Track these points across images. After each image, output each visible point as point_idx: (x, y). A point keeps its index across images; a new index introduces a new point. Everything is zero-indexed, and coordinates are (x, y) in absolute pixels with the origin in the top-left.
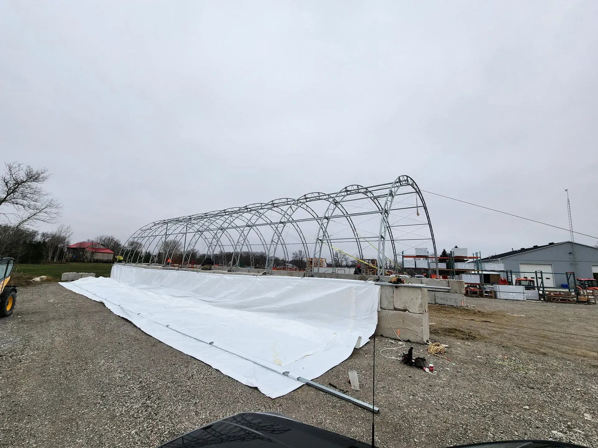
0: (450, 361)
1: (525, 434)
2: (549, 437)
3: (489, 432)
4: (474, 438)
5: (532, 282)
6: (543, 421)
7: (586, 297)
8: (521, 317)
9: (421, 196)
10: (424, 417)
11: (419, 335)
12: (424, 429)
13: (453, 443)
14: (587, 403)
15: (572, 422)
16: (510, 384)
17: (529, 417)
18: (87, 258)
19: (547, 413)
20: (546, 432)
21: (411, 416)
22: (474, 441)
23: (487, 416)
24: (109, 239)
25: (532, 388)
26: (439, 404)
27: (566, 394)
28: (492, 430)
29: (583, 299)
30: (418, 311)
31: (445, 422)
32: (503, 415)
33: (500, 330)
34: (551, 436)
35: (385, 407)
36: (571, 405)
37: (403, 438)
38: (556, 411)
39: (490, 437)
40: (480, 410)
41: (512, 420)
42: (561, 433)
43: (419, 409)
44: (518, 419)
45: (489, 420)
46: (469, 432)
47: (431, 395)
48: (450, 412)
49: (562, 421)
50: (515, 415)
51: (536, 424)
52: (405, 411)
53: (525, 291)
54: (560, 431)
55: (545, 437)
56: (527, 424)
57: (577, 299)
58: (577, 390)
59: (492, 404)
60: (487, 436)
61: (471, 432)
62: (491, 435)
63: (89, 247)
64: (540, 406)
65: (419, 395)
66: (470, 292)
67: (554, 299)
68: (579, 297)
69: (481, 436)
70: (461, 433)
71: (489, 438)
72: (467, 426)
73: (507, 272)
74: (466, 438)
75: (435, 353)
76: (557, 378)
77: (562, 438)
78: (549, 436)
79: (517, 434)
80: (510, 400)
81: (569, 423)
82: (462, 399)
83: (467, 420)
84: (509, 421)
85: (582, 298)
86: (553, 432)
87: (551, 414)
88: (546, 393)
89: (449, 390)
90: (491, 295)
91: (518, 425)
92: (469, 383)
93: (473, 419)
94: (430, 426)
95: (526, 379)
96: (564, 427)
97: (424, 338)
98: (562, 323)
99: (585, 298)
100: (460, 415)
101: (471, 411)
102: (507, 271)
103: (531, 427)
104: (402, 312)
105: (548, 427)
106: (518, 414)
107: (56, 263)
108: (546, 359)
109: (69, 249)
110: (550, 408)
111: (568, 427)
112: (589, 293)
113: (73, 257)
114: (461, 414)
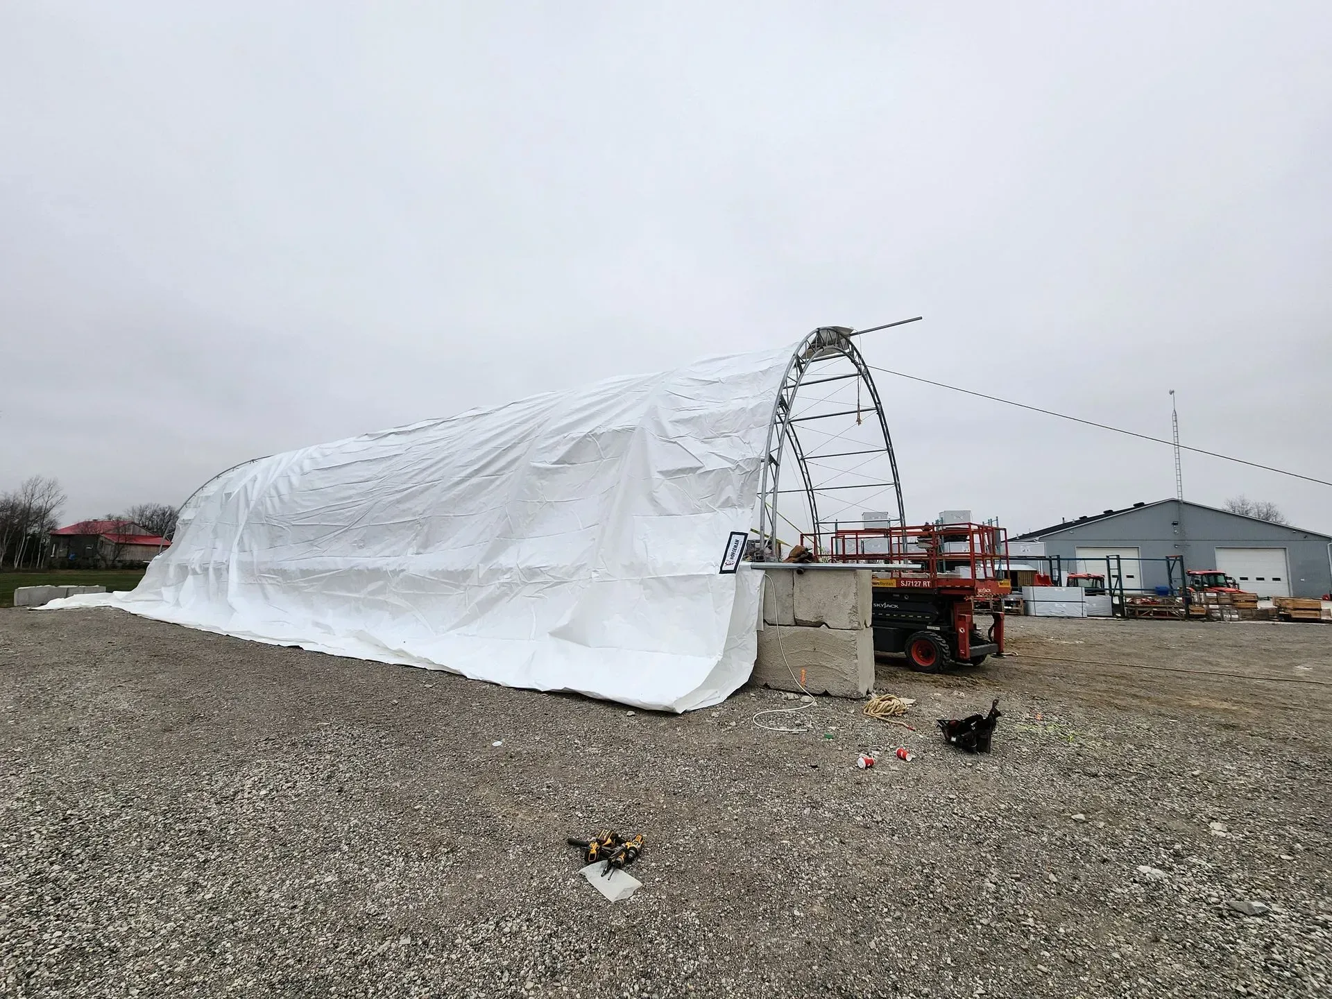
0: (914, 731)
1: (1075, 878)
2: (1131, 882)
3: (987, 880)
4: (947, 896)
5: (1099, 582)
6: (1118, 845)
7: (1204, 606)
8: (1076, 645)
9: (870, 383)
10: (828, 855)
11: (848, 679)
12: (824, 883)
13: (892, 914)
14: (1215, 801)
15: (1183, 843)
16: (1044, 770)
17: (1085, 839)
18: (104, 558)
19: (1128, 826)
20: (1124, 870)
21: (796, 854)
22: (946, 905)
23: (986, 843)
24: (164, 514)
25: (1093, 776)
26: (874, 822)
27: (1169, 785)
28: (995, 874)
29: (1198, 611)
30: (848, 624)
31: (881, 863)
32: (1025, 836)
33: (1032, 668)
34: (1137, 879)
35: (736, 838)
36: (1181, 806)
37: (765, 911)
38: (1148, 821)
39: (987, 891)
40: (970, 830)
41: (1044, 847)
42: (1160, 869)
43: (822, 836)
44: (1058, 843)
45: (990, 851)
46: (937, 882)
47: (857, 803)
48: (896, 838)
49: (1162, 842)
50: (1051, 835)
51: (1101, 853)
52: (783, 843)
53: (1086, 598)
54: (1158, 866)
55: (1122, 882)
56: (1080, 853)
57: (1188, 610)
58: (1193, 775)
59: (999, 814)
60: (980, 888)
61: (943, 883)
62: (990, 885)
63: (111, 532)
64: (1111, 812)
65: (827, 805)
66: (976, 604)
67: (1141, 612)
68: (1191, 607)
69: (966, 891)
70: (916, 886)
71: (984, 893)
72: (933, 868)
73: (1050, 560)
74: (928, 897)
75: (882, 716)
76: (1150, 752)
77: (1162, 881)
78: (1132, 879)
79: (1055, 880)
80: (1043, 803)
81: (1177, 846)
82: (930, 808)
83: (937, 853)
84: (1036, 850)
85: (1195, 609)
86: (1142, 868)
87: (1137, 829)
88: (1124, 784)
89: (902, 789)
90: (1017, 608)
91: (1058, 858)
92: (952, 772)
93: (949, 851)
94: (839, 874)
95: (1081, 758)
96: (1165, 857)
97: (860, 684)
98: (1158, 654)
99: (1203, 609)
100: (919, 845)
101: (948, 832)
102: (1050, 557)
103: (1089, 861)
104: (812, 629)
105: (1130, 859)
106: (1058, 833)
107: (17, 570)
108: (1123, 716)
109: (58, 538)
110: (1133, 815)
111: (1175, 856)
112: (1210, 598)
113: (68, 556)
114: (922, 842)
